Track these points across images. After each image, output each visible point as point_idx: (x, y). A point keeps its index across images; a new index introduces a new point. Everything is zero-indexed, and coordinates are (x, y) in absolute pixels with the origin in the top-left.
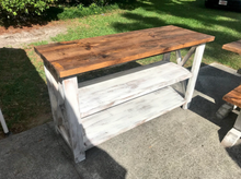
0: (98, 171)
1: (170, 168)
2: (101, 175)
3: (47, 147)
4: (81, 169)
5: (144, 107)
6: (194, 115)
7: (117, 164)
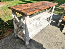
0: (34, 46)
1: (53, 41)
2: (36, 47)
3: (14, 42)
4: (29, 47)
5: (40, 25)
6: (52, 26)
7: (39, 43)
